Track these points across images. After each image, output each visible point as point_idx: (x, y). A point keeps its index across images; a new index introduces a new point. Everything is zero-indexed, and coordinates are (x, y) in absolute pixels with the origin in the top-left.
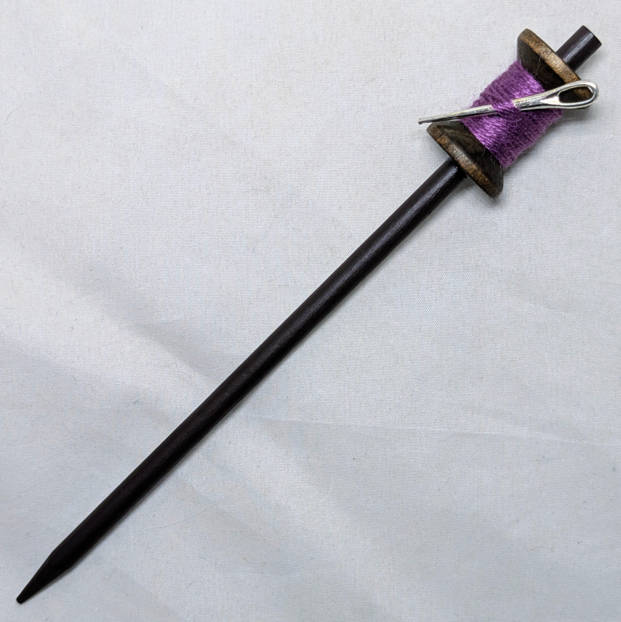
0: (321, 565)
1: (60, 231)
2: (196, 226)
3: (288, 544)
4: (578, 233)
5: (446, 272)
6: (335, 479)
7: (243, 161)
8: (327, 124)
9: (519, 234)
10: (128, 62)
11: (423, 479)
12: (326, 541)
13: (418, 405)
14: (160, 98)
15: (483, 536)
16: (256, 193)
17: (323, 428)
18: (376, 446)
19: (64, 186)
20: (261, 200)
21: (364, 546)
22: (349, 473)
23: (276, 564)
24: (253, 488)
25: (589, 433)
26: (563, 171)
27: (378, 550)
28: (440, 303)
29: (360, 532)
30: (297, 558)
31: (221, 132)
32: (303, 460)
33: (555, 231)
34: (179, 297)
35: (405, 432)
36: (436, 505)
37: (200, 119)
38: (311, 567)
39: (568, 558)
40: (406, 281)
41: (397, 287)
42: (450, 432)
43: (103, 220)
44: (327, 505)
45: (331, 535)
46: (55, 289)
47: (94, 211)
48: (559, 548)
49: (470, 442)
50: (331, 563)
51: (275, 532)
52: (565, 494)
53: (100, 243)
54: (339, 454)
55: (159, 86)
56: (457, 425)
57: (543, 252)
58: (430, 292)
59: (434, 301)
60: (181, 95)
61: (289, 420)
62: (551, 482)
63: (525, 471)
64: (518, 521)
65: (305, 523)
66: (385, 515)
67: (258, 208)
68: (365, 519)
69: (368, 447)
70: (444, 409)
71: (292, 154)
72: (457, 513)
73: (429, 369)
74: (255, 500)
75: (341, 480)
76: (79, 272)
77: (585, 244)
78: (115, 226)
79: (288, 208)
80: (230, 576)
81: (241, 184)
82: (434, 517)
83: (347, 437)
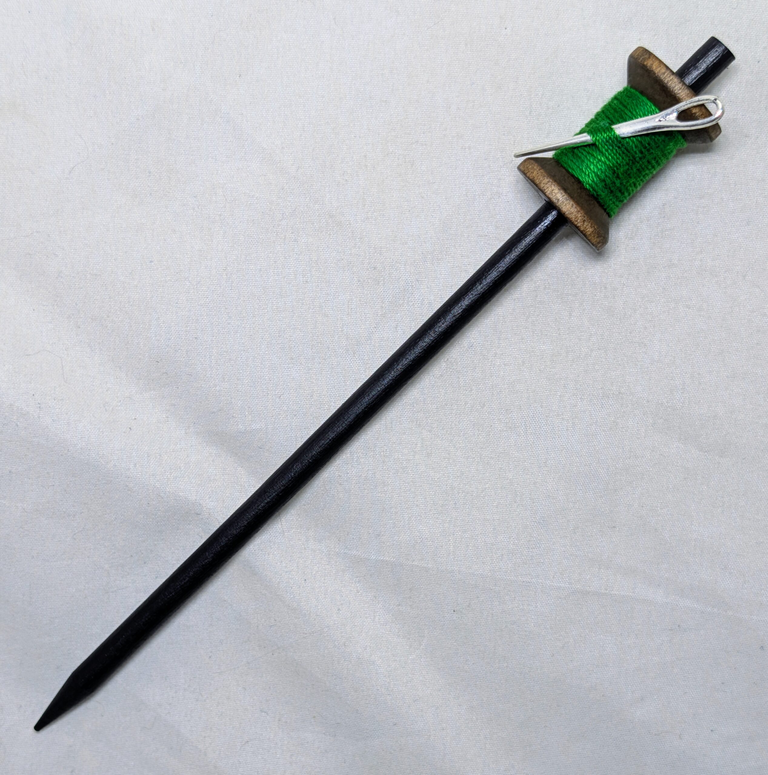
0: (405, 733)
1: (124, 312)
2: (287, 320)
3: (368, 705)
4: (743, 364)
5: (582, 398)
6: (429, 633)
7: (349, 247)
8: (453, 210)
9: (673, 359)
10: (220, 116)
11: (535, 641)
12: (414, 705)
13: (536, 554)
14: (255, 163)
15: (600, 714)
16: (361, 286)
17: (420, 571)
18: (482, 598)
19: (133, 258)
20: (368, 294)
21: (458, 714)
22: (446, 627)
23: (352, 727)
24: (331, 636)
25: (736, 603)
26: (730, 288)
27: (473, 720)
28: (572, 434)
29: (454, 697)
30: (377, 721)
31: (326, 209)
32: (392, 608)
33: (716, 360)
34: (261, 402)
35: (517, 584)
36: (547, 673)
37: (302, 192)
38: (393, 734)
39: (699, 748)
40: (533, 405)
41: (522, 411)
42: (571, 588)
43: (177, 303)
44: (418, 663)
45: (420, 698)
46: (112, 381)
47: (167, 292)
48: (689, 735)
49: (594, 602)
50: (417, 731)
51: (354, 690)
52: (701, 672)
53: (172, 330)
54: (436, 603)
55: (256, 148)
56: (580, 581)
57: (700, 384)
58: (561, 420)
59: (564, 432)
60: (281, 162)
61: (380, 559)
62: (685, 657)
63: (656, 641)
64: (642, 699)
65: (390, 682)
66: (486, 679)
67: (364, 304)
68: (461, 682)
69: (472, 598)
70: (566, 560)
71: (408, 242)
72: (571, 685)
73: (552, 512)
74: (332, 650)
75: (437, 634)
76: (143, 363)
77: (750, 379)
78: (191, 311)
79: (399, 307)
80: (296, 736)
81: (345, 273)
82: (543, 687)
83: (448, 584)
